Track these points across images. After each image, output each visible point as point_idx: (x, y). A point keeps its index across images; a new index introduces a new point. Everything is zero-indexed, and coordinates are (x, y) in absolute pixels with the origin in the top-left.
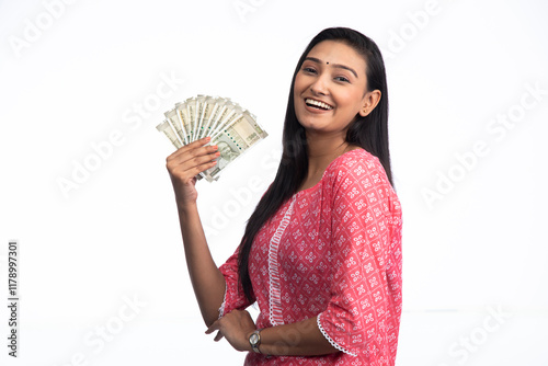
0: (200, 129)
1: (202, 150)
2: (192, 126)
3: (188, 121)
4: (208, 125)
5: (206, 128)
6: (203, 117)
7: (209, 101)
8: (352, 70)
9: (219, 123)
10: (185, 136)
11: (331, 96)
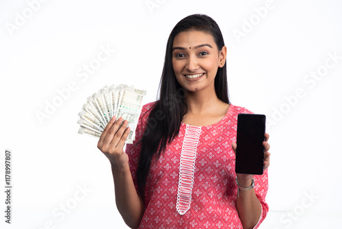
0: (103, 116)
1: (116, 127)
2: (98, 119)
3: (93, 118)
4: (107, 111)
5: (107, 113)
6: (100, 109)
7: (96, 96)
8: (207, 45)
9: (114, 105)
10: (99, 127)
11: (202, 68)
